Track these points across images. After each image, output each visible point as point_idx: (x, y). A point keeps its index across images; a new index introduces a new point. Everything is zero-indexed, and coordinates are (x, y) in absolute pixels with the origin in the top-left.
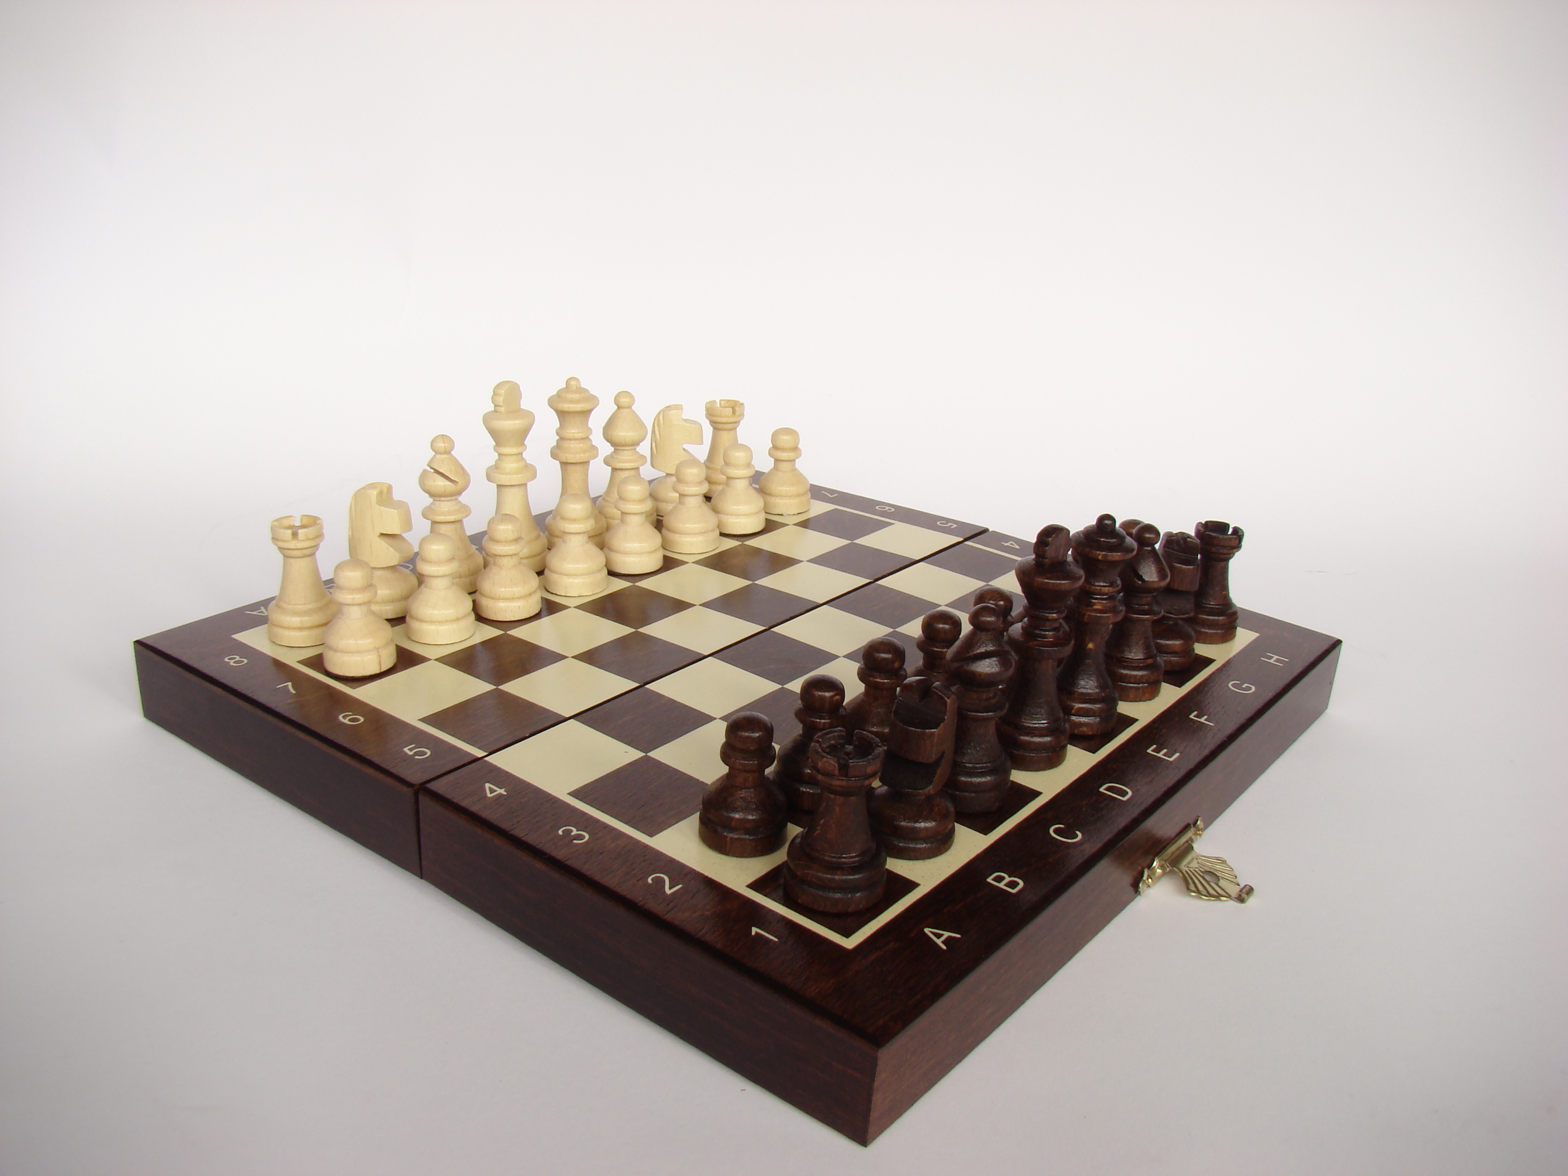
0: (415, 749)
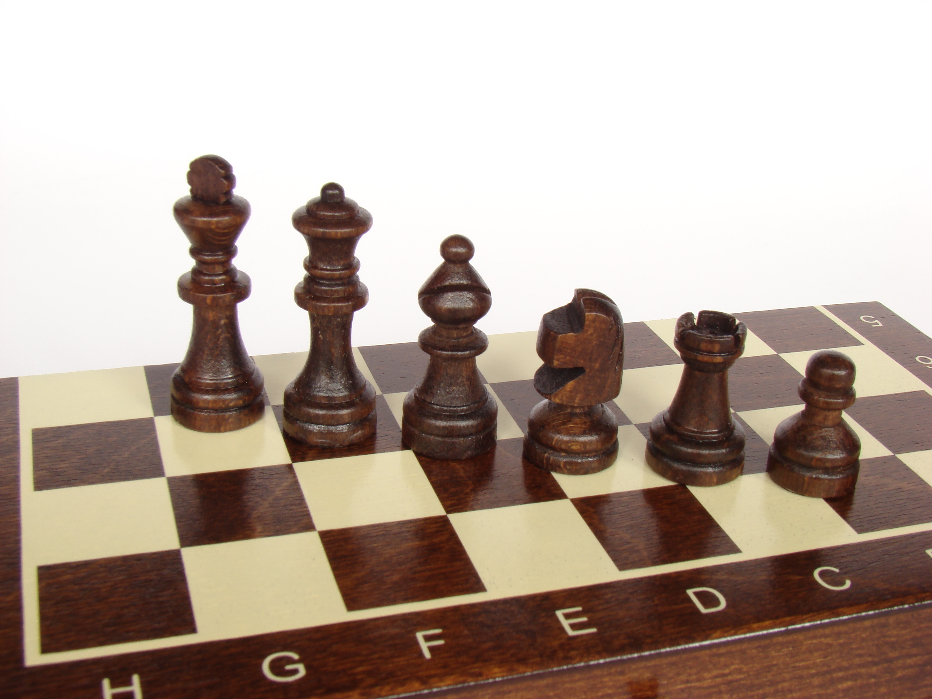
0: (874, 323)
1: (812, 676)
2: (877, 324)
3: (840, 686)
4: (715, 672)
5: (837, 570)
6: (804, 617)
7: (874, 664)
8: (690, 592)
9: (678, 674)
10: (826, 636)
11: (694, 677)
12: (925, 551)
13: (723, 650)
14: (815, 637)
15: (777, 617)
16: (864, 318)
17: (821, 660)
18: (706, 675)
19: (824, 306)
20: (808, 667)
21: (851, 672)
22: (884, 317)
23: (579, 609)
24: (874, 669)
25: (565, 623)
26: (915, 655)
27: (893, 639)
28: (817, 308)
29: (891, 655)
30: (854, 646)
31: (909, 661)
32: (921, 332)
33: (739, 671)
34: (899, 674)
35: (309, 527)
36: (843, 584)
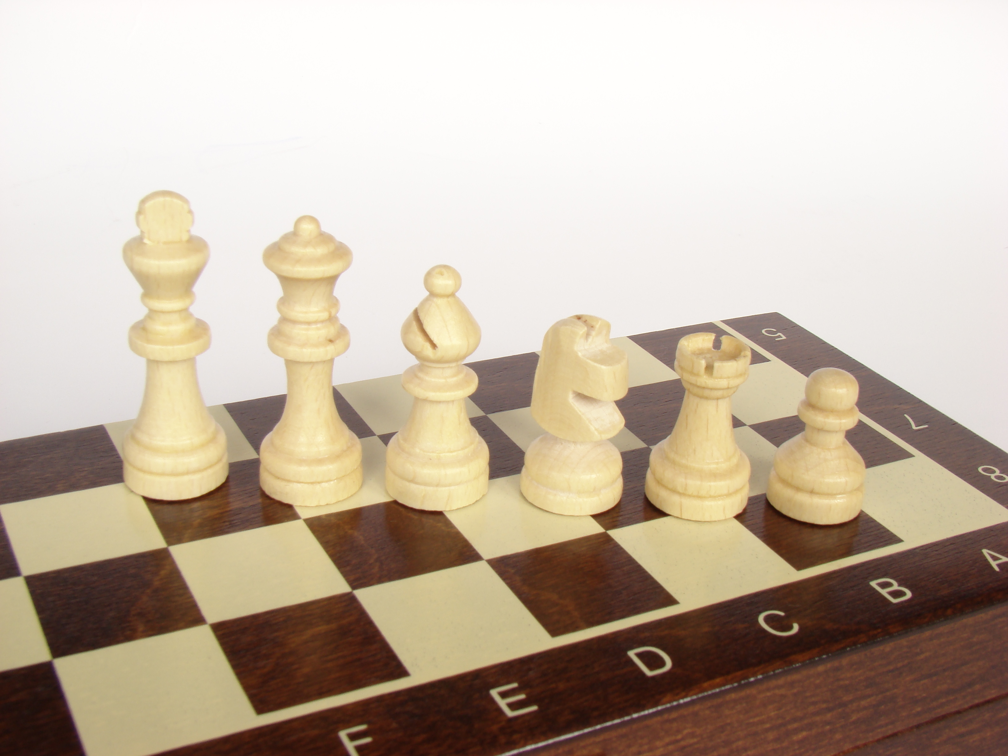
0: (777, 336)
1: (767, 730)
2: (780, 338)
3: (795, 738)
4: (667, 740)
5: (782, 614)
6: (756, 669)
7: (829, 710)
8: (632, 654)
9: (629, 746)
10: (779, 687)
11: (646, 747)
12: (868, 583)
13: (674, 715)
14: (768, 690)
15: (728, 673)
16: (766, 331)
17: (776, 712)
18: (658, 743)
19: (723, 321)
20: (762, 722)
21: (806, 721)
22: (786, 329)
23: (515, 685)
24: (829, 716)
25: (502, 703)
26: (869, 696)
27: (847, 682)
28: (716, 324)
29: (845, 699)
30: (808, 694)
31: (863, 703)
32: (826, 343)
33: (692, 735)
34: (854, 718)
35: (198, 620)
36: (790, 628)
